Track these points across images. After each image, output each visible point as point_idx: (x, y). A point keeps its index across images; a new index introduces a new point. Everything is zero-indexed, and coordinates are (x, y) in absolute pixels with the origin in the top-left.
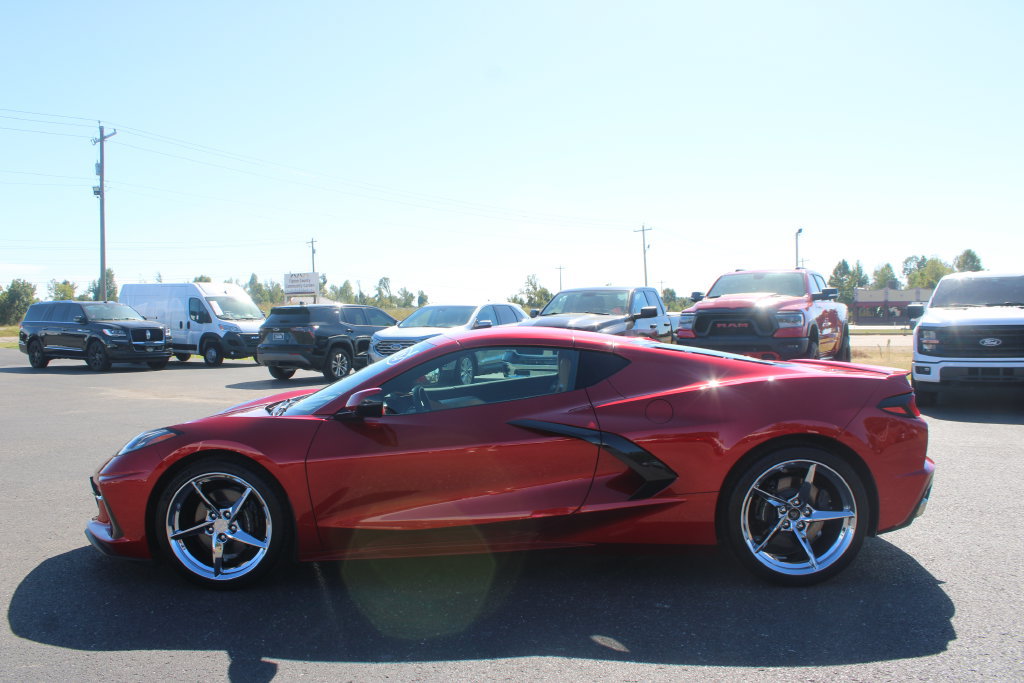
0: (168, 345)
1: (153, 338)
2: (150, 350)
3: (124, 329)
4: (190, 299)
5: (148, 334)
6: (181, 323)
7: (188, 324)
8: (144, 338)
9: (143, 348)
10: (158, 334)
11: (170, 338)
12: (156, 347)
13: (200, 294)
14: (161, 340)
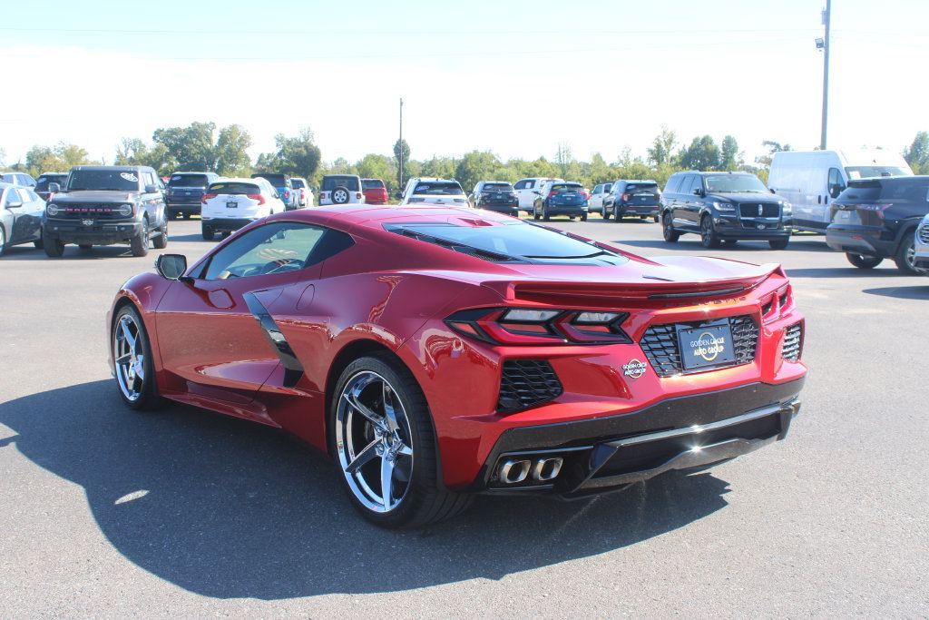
0: (789, 223)
1: (765, 214)
2: (761, 227)
3: (734, 202)
4: (830, 169)
5: (761, 209)
6: (820, 197)
7: (826, 198)
8: (755, 214)
9: (753, 224)
10: (772, 209)
11: (789, 214)
12: (769, 225)
13: (840, 163)
14: (776, 216)
